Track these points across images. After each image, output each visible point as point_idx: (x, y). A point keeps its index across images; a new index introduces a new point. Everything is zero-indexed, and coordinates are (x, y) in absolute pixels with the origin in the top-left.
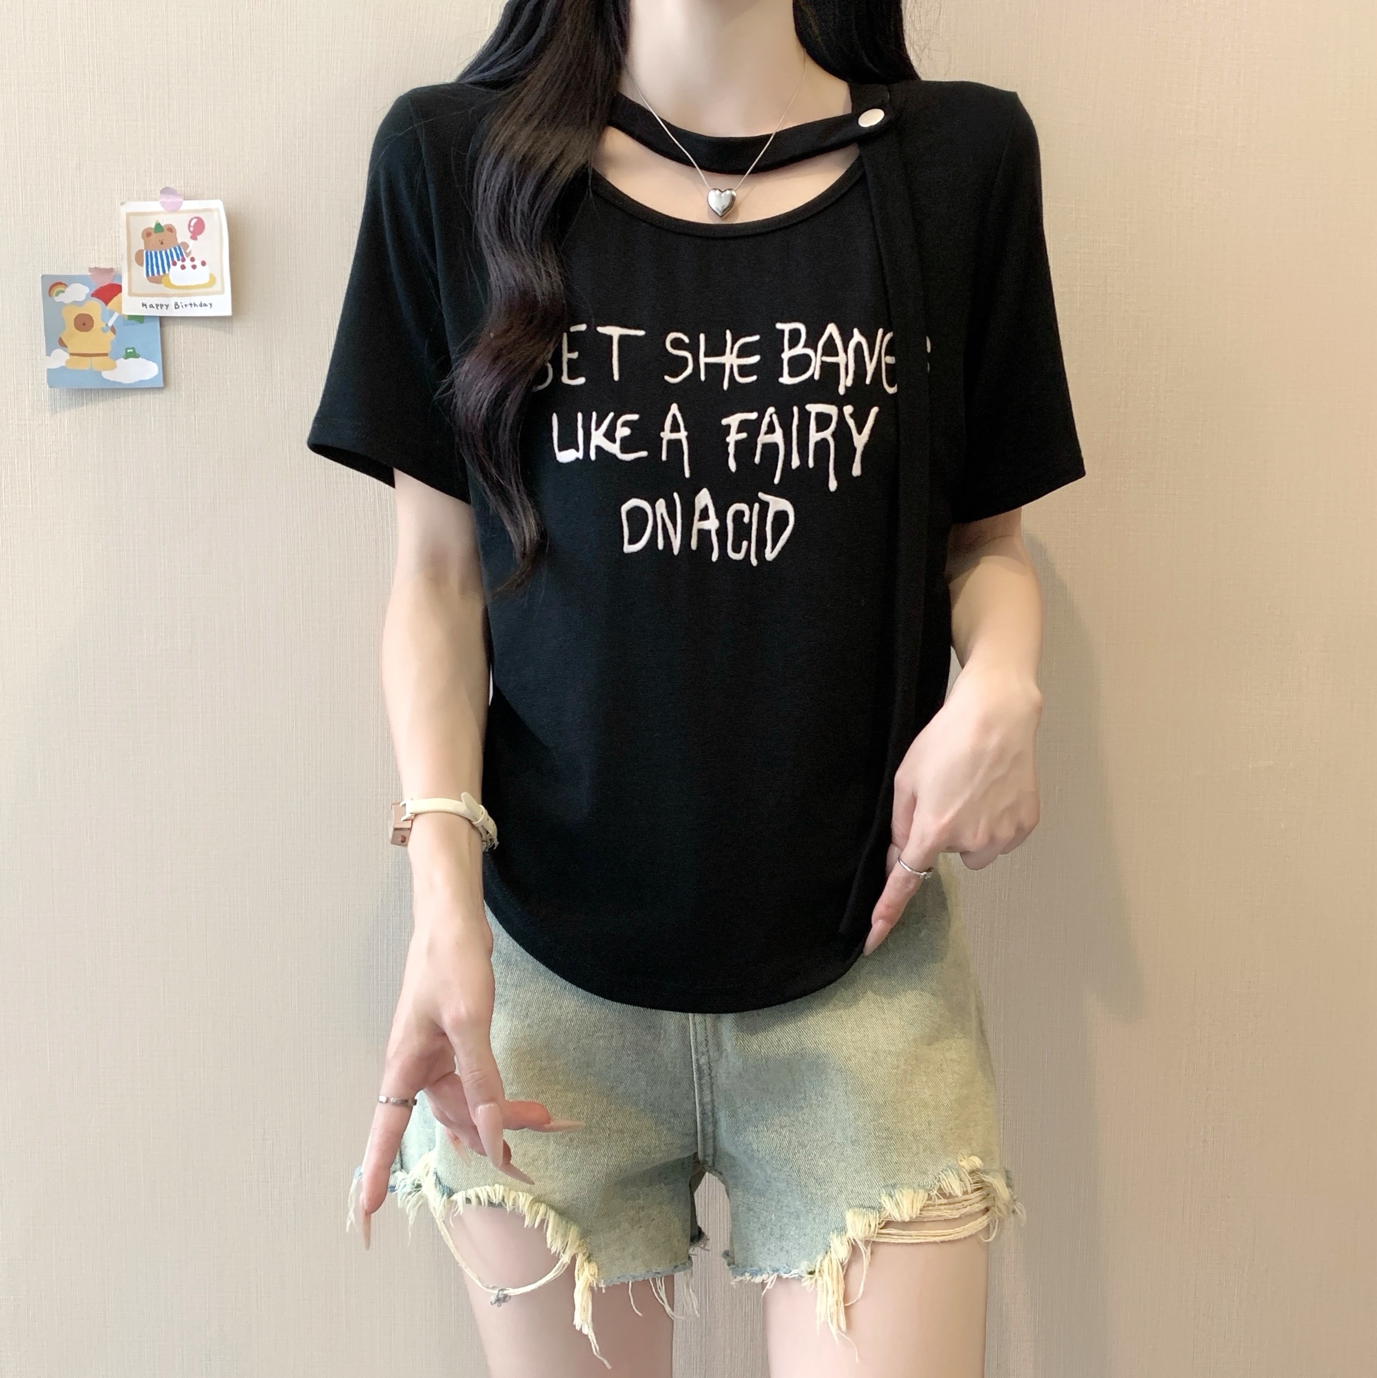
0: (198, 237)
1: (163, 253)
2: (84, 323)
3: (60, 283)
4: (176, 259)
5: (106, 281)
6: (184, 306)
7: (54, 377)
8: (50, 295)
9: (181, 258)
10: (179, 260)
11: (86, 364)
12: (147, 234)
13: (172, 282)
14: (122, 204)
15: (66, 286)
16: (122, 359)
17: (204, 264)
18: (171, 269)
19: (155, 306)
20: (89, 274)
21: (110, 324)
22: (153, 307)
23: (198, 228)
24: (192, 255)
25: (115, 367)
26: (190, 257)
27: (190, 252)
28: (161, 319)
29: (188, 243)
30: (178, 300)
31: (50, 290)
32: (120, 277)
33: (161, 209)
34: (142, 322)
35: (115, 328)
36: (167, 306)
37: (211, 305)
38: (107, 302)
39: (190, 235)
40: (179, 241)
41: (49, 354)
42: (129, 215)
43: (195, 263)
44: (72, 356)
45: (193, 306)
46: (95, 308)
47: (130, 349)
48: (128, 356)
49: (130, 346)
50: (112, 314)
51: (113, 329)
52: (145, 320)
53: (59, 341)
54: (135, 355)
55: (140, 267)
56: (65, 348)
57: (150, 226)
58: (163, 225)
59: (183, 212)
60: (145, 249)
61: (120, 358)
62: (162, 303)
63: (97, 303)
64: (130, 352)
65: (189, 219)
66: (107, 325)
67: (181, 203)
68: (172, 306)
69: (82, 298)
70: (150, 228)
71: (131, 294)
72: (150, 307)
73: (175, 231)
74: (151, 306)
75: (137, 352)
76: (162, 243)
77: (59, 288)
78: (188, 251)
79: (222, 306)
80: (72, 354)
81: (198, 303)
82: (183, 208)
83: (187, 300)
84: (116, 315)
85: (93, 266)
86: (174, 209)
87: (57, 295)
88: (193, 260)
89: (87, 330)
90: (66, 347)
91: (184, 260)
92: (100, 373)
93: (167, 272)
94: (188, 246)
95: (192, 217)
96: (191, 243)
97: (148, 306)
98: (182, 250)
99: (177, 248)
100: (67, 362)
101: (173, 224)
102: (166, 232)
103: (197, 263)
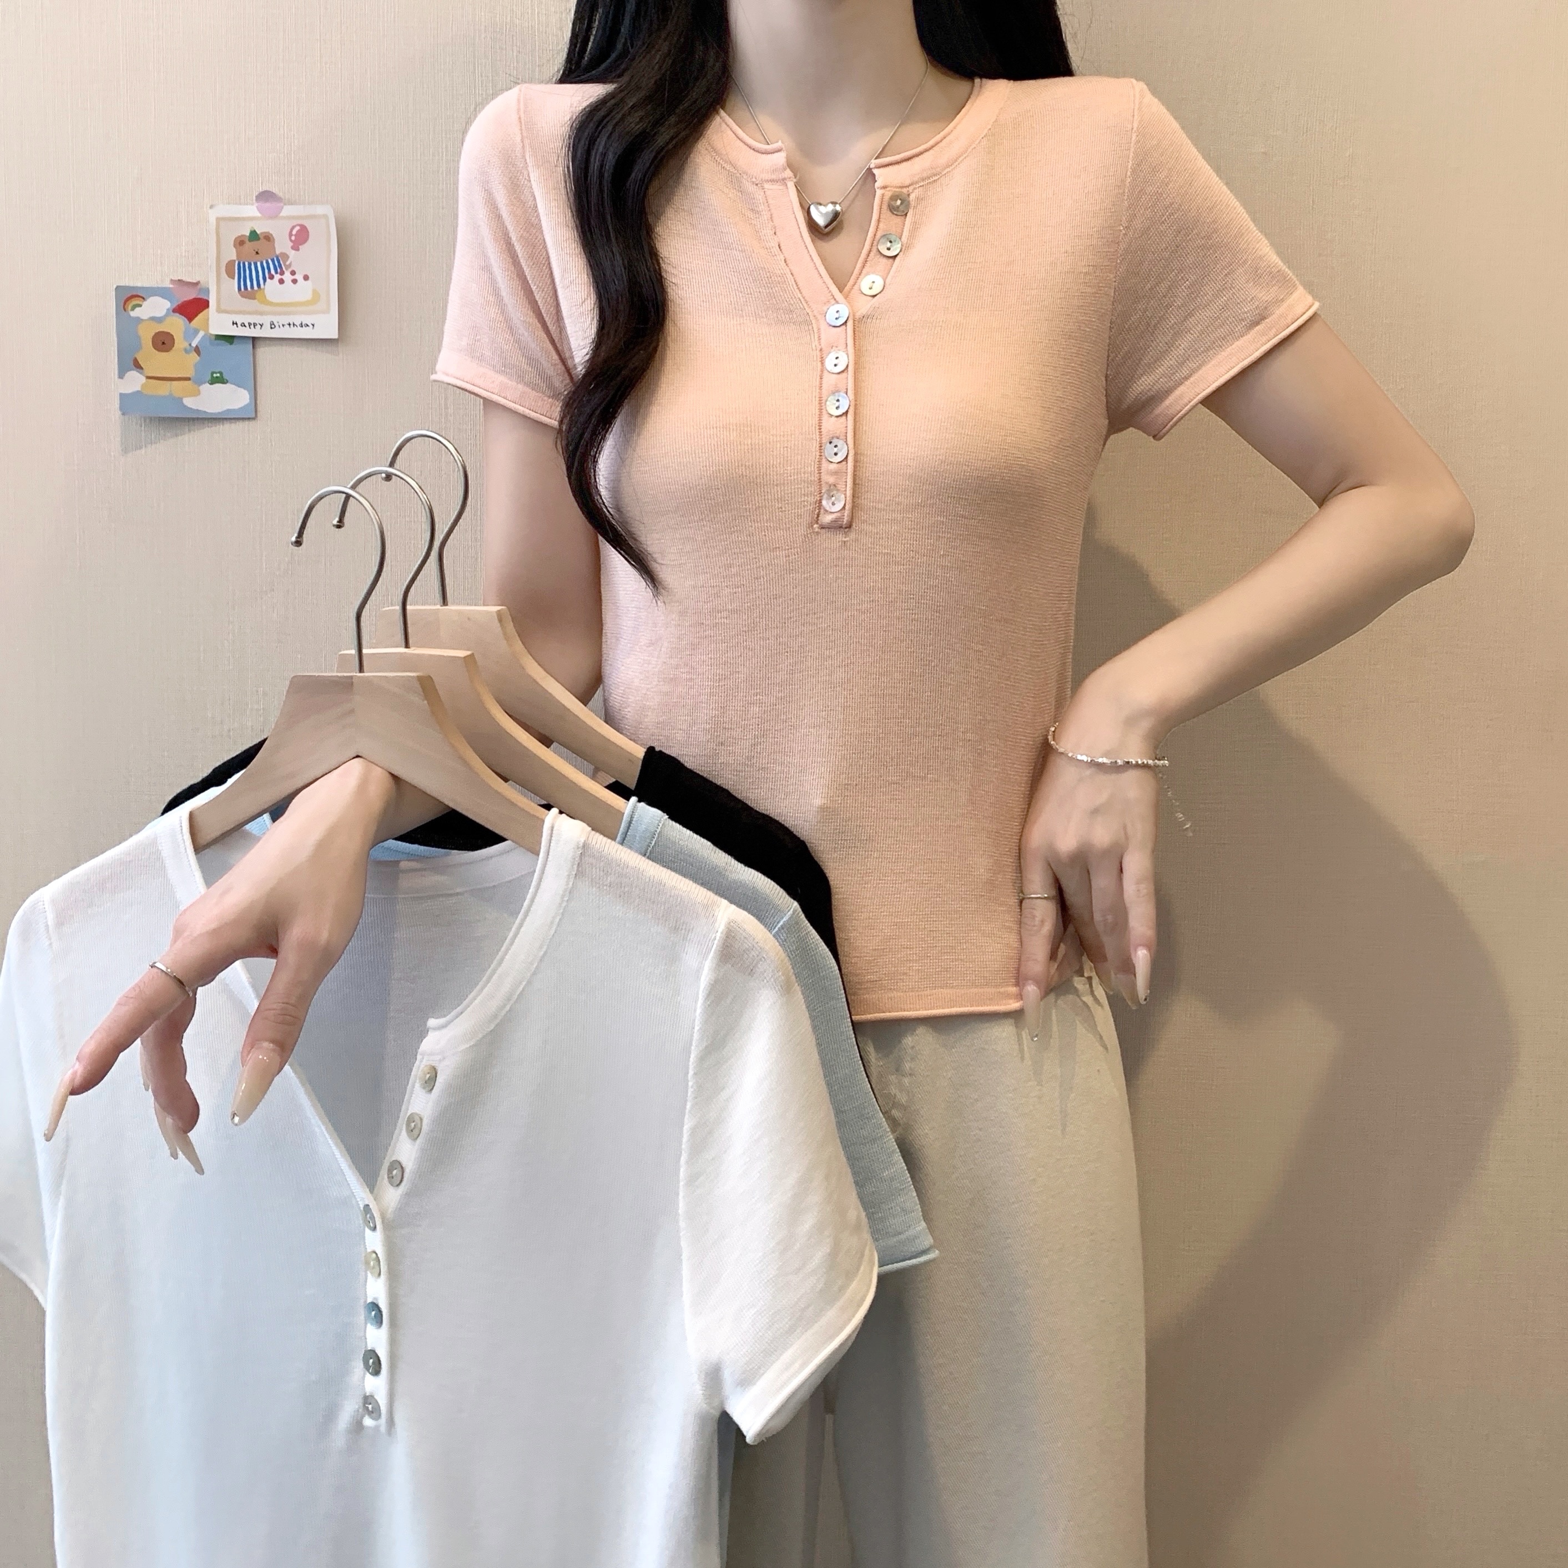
0: (300, 247)
1: (259, 264)
2: (163, 342)
3: (137, 296)
4: (273, 272)
5: (190, 295)
6: (281, 326)
7: (127, 403)
8: (125, 310)
9: (279, 270)
10: (276, 273)
11: (164, 389)
12: (240, 242)
13: (267, 298)
14: (211, 207)
15: (145, 299)
16: (208, 384)
17: (306, 278)
18: (266, 283)
19: (247, 325)
20: (171, 286)
21: (194, 345)
22: (245, 326)
23: (301, 237)
24: (293, 268)
25: (198, 393)
26: (290, 270)
27: (291, 264)
28: (254, 339)
29: (288, 253)
30: (275, 319)
31: (125, 304)
32: (208, 291)
33: (258, 215)
34: (231, 343)
35: (200, 349)
36: (261, 326)
37: (313, 325)
38: (190, 319)
39: (292, 244)
40: (278, 252)
41: (121, 376)
42: (218, 220)
43: (295, 277)
44: (150, 380)
45: (292, 326)
46: (177, 325)
47: (216, 373)
48: (214, 381)
49: (216, 370)
50: (196, 332)
51: (197, 350)
52: (235, 340)
53: (134, 362)
54: (221, 380)
56: (141, 371)
57: (244, 233)
58: (258, 232)
59: (284, 218)
60: (238, 259)
61: (205, 383)
62: (255, 322)
63: (180, 320)
64: (217, 377)
65: (291, 227)
66: (190, 345)
67: (283, 208)
68: (267, 325)
69: (160, 313)
70: (245, 236)
71: (219, 310)
72: (241, 326)
73: (274, 239)
75: (225, 377)
76: (257, 253)
77: (135, 302)
78: (288, 263)
79: (327, 326)
80: (148, 378)
81: (298, 323)
82: (281, 214)
83: (285, 319)
84: (201, 334)
85: (176, 278)
86: (275, 216)
87: (133, 309)
88: (293, 273)
89: (167, 351)
90: (142, 368)
91: (282, 273)
92: (181, 399)
93: (262, 286)
94: (288, 257)
95: (295, 224)
97: (239, 325)
98: (281, 262)
99: (275, 259)
100: (142, 386)
101: (271, 233)
102: (263, 241)
103: (299, 277)
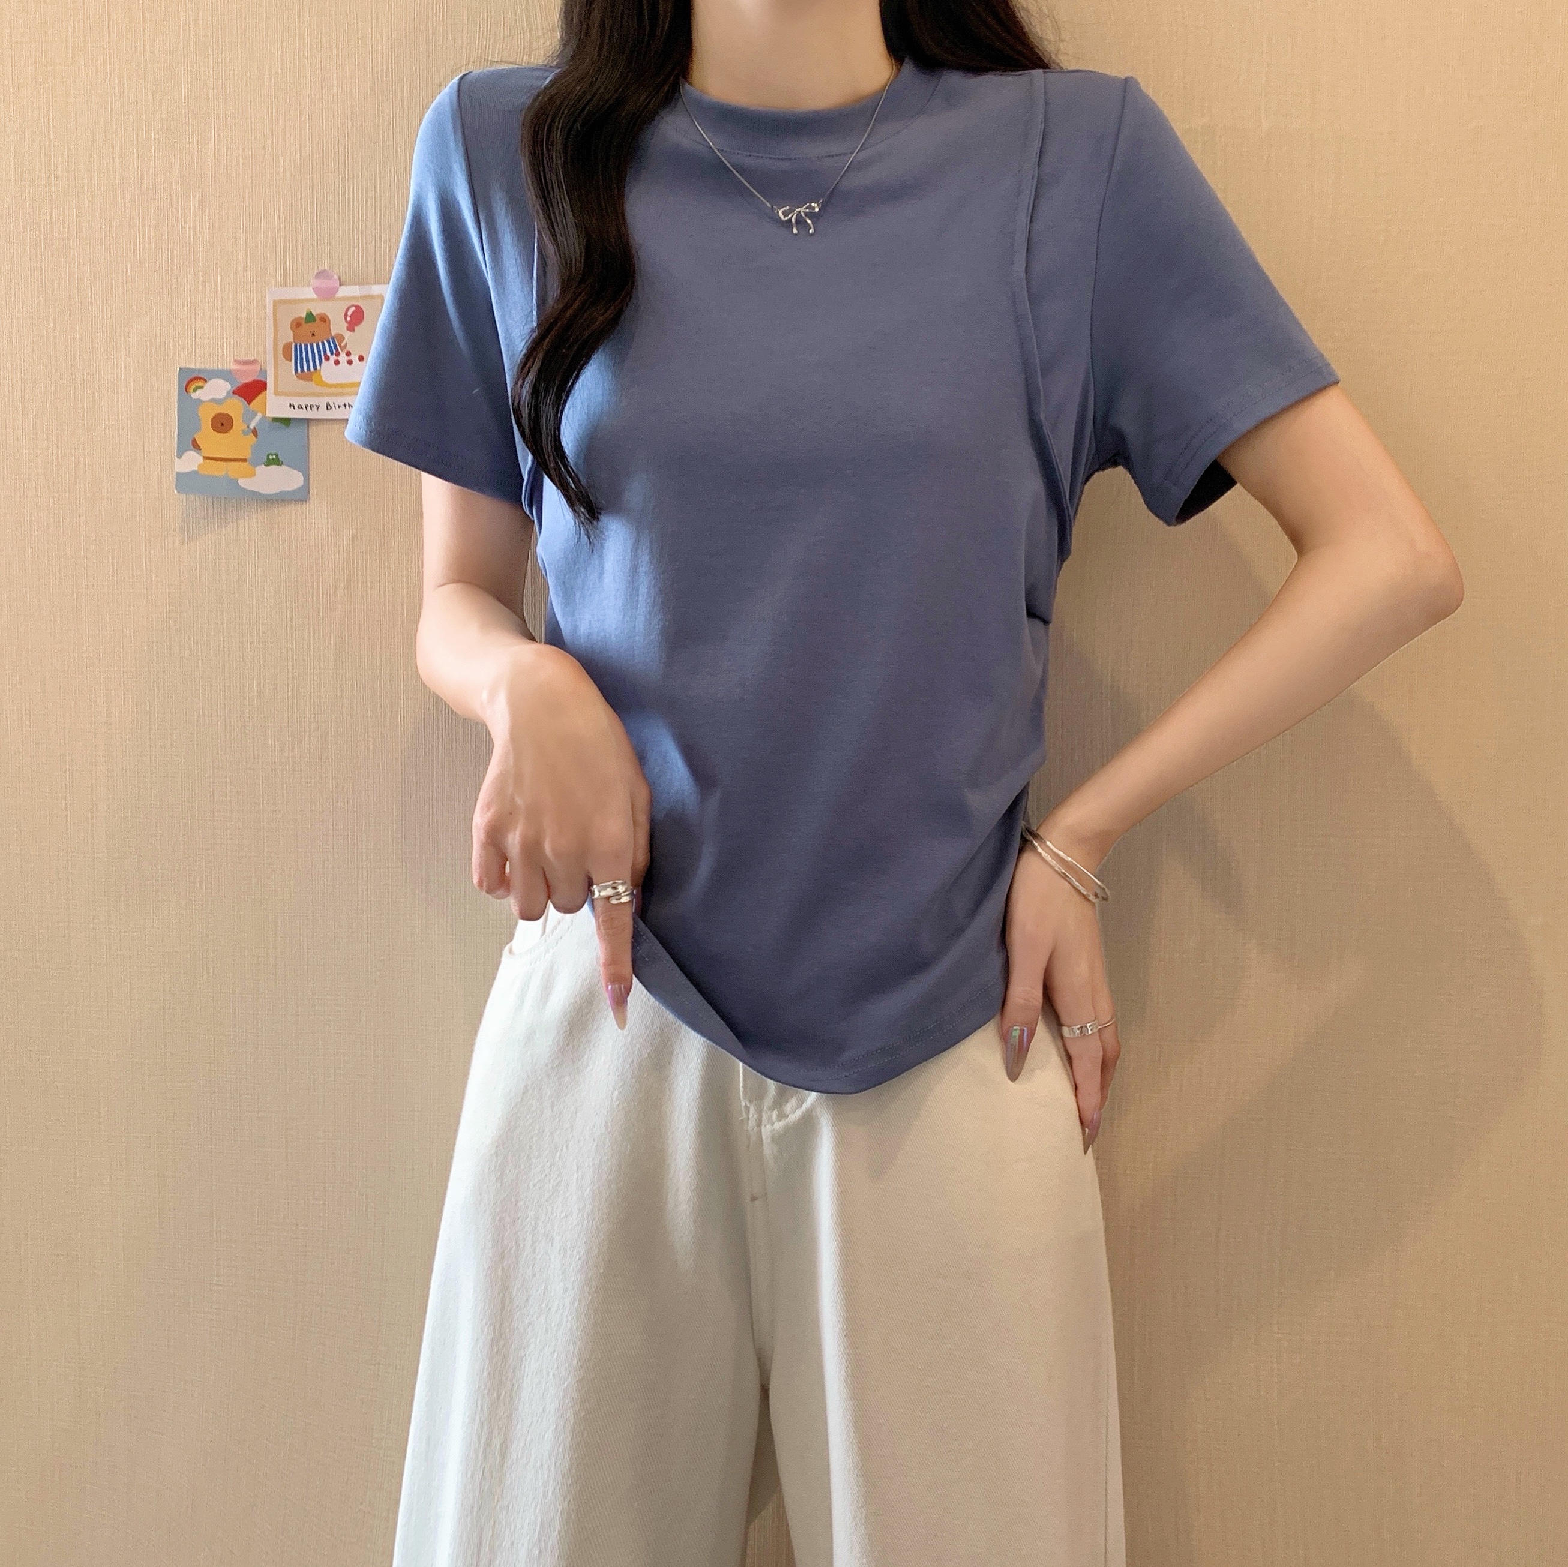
0: (356, 328)
1: (315, 346)
2: (222, 423)
3: (198, 378)
4: (328, 353)
5: (249, 375)
6: (337, 407)
7: (185, 482)
8: (187, 391)
10: (332, 354)
11: (220, 470)
12: (297, 324)
13: (324, 379)
15: (206, 381)
16: (263, 466)
18: (323, 365)
20: (232, 367)
21: (252, 427)
22: (302, 408)
23: (356, 318)
24: (348, 348)
25: (253, 474)
26: (345, 351)
27: (346, 344)
28: (311, 420)
29: (343, 336)
30: (331, 400)
31: (187, 386)
32: (264, 372)
33: (315, 296)
34: (289, 426)
35: (258, 431)
36: (318, 407)
38: (249, 402)
39: (346, 325)
40: (333, 333)
42: (275, 303)
43: (352, 357)
44: (207, 461)
46: (236, 407)
47: (272, 455)
48: (269, 463)
49: (272, 453)
50: (255, 414)
51: (255, 432)
52: (292, 421)
53: (193, 441)
54: (277, 462)
55: (289, 363)
56: (198, 451)
57: (300, 315)
58: (314, 313)
59: (339, 299)
60: (294, 341)
61: (261, 465)
62: (312, 403)
63: (239, 402)
64: (273, 459)
65: (346, 307)
66: (248, 427)
67: (337, 289)
68: (323, 407)
69: (222, 395)
70: (301, 318)
71: (277, 393)
72: (298, 407)
73: (330, 321)
74: (300, 407)
75: (281, 459)
76: (313, 335)
77: (198, 383)
78: (343, 344)
80: (205, 458)
82: (337, 296)
83: (341, 400)
84: (259, 416)
86: (327, 294)
87: (195, 391)
88: (348, 354)
89: (226, 431)
90: (200, 449)
91: (338, 354)
92: (236, 480)
93: (317, 368)
95: (350, 305)
96: (347, 335)
97: (296, 407)
98: (337, 343)
99: (331, 341)
100: (200, 466)
101: (328, 314)
102: (319, 322)
103: (354, 358)
